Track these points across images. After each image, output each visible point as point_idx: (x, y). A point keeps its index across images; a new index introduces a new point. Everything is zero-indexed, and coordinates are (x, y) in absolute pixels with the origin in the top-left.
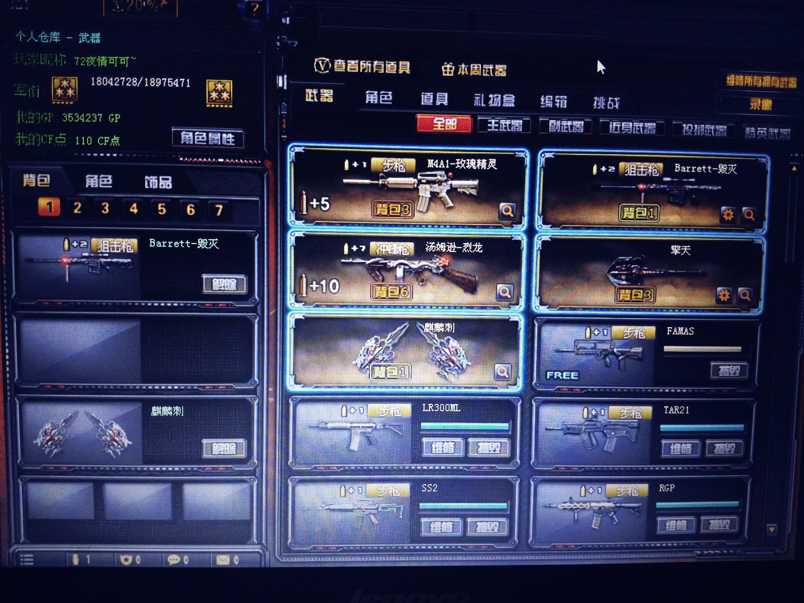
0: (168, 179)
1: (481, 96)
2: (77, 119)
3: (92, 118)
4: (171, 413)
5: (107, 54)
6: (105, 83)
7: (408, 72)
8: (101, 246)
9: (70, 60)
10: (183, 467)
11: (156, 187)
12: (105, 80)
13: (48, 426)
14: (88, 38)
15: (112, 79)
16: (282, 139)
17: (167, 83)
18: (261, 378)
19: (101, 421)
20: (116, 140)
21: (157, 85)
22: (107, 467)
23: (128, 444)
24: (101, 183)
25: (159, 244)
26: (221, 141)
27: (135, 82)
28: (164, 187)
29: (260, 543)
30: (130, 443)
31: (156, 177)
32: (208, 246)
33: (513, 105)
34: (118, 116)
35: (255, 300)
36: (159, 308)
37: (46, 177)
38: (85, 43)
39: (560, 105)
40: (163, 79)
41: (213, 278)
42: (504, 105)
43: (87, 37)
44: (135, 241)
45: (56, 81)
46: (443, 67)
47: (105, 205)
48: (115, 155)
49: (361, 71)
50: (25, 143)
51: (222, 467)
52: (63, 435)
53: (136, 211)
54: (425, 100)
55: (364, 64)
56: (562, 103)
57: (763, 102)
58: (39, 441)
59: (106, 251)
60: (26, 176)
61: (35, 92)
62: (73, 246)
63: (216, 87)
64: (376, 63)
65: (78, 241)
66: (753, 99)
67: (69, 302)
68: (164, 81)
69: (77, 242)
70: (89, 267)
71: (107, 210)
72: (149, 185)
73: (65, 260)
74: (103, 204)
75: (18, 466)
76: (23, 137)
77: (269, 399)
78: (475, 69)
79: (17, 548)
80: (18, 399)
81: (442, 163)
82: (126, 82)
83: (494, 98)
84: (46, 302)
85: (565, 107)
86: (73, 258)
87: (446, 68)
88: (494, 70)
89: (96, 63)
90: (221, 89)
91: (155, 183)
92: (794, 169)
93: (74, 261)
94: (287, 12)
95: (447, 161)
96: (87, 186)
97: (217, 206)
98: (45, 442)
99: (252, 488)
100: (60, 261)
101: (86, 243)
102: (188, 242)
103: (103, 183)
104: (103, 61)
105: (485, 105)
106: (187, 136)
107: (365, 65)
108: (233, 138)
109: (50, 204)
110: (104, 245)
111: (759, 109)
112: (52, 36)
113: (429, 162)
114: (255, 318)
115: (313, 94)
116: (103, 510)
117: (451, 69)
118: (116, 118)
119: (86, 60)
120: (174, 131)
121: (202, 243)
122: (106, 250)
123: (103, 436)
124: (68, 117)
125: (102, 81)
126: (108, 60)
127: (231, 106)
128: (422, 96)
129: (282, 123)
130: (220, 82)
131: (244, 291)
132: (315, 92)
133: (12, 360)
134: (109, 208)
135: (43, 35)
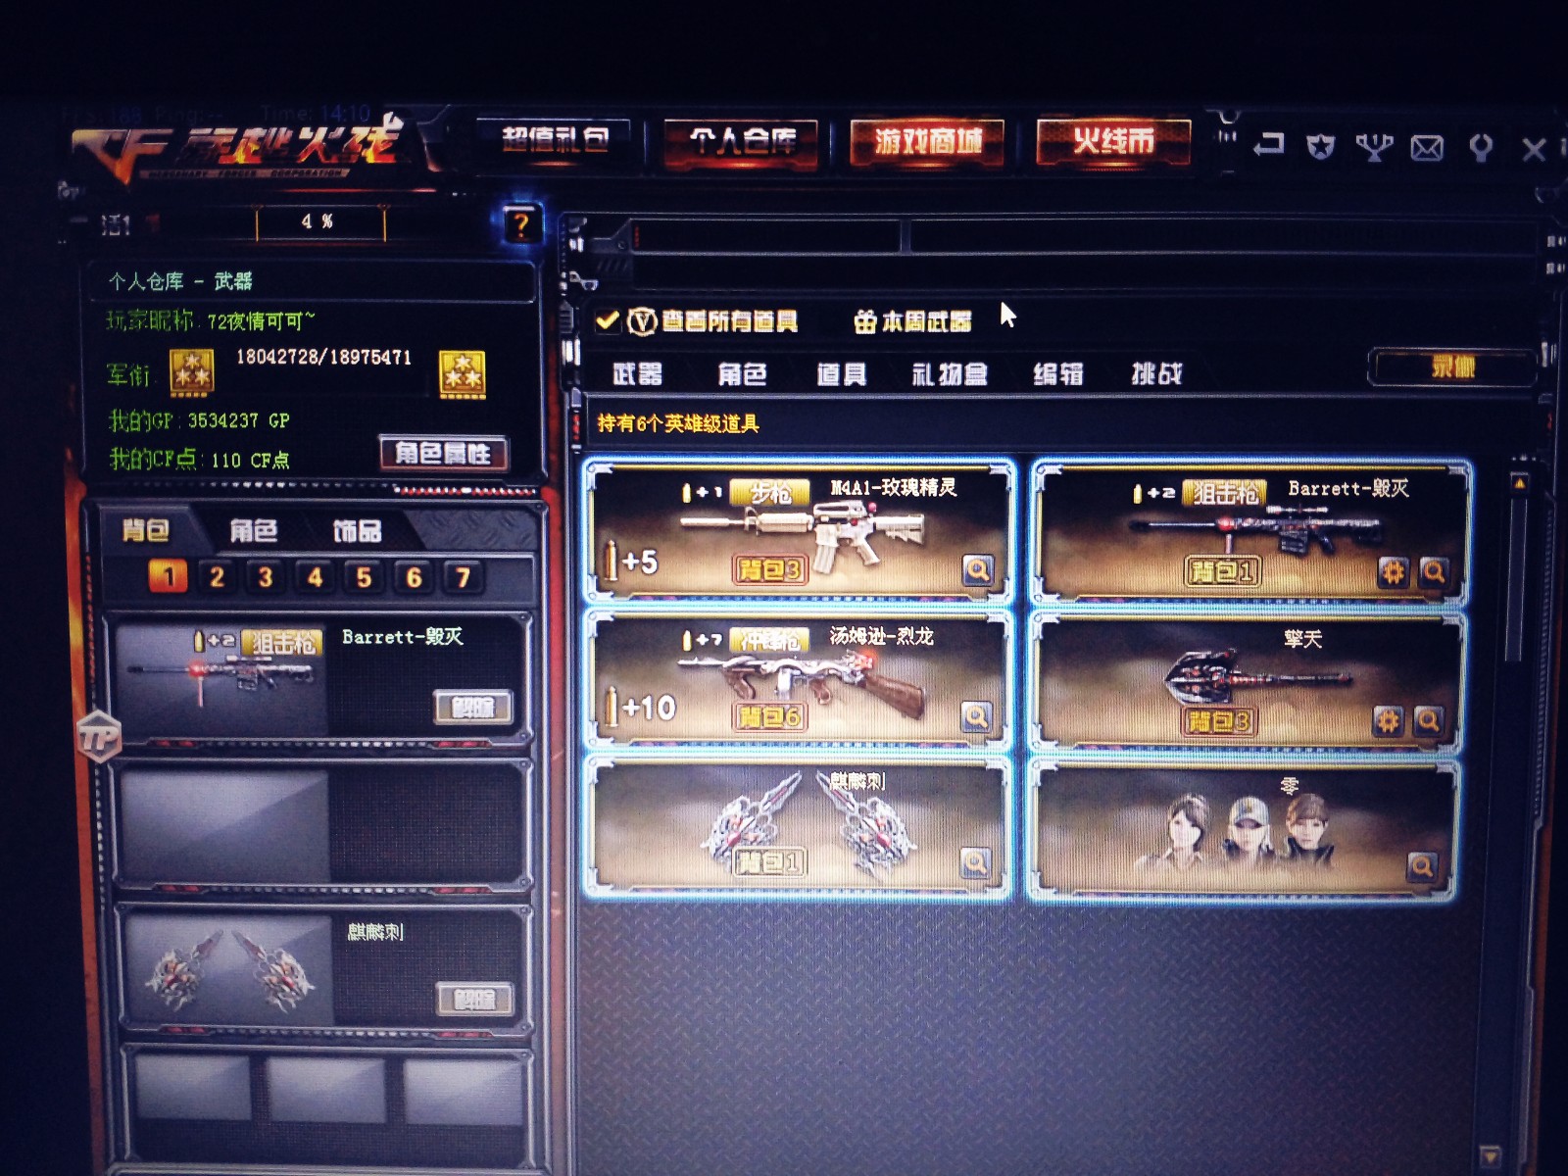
0: (373, 525)
1: (925, 368)
2: (213, 423)
3: (240, 421)
4: (382, 936)
5: (265, 308)
6: (261, 358)
7: (794, 329)
8: (259, 643)
9: (200, 319)
10: (404, 1031)
11: (354, 539)
12: (261, 354)
13: (170, 957)
14: (231, 281)
15: (273, 351)
16: (571, 450)
17: (370, 358)
18: (537, 873)
19: (261, 949)
20: (282, 459)
21: (353, 363)
22: (273, 1029)
23: (309, 990)
24: (257, 534)
25: (359, 639)
26: (467, 457)
27: (314, 357)
28: (367, 540)
29: (541, 1167)
30: (312, 987)
31: (354, 522)
32: (444, 640)
33: (984, 383)
34: (285, 417)
35: (528, 735)
36: (361, 752)
37: (163, 524)
38: (225, 290)
39: (1070, 381)
40: (363, 351)
41: (453, 697)
42: (967, 383)
43: (229, 280)
44: (316, 636)
45: (177, 357)
46: (856, 319)
47: (265, 573)
48: (281, 485)
49: (711, 330)
50: (126, 465)
51: (470, 1031)
52: (198, 973)
53: (318, 582)
54: (825, 376)
55: (717, 318)
56: (1073, 377)
57: (1457, 362)
58: (155, 983)
59: (267, 653)
60: (128, 524)
61: (139, 376)
62: (211, 643)
63: (456, 363)
64: (736, 314)
65: (219, 634)
66: (1437, 358)
67: (205, 742)
68: (365, 354)
69: (217, 637)
70: (239, 680)
71: (268, 581)
72: (341, 536)
73: (197, 669)
74: (262, 570)
75: (119, 1024)
76: (122, 456)
77: (553, 911)
78: (915, 321)
79: (121, 1169)
80: (119, 909)
81: (857, 485)
82: (298, 357)
83: (949, 371)
84: (164, 741)
85: (1080, 383)
86: (211, 664)
87: (861, 320)
88: (948, 322)
89: (245, 324)
90: (466, 368)
91: (352, 532)
92: (1520, 484)
93: (212, 670)
94: (577, 230)
95: (867, 483)
96: (233, 540)
97: (460, 570)
98: (165, 985)
99: (524, 1070)
100: (187, 670)
101: (232, 639)
102: (409, 635)
103: (262, 534)
104: (257, 320)
105: (932, 384)
106: (406, 450)
107: (719, 319)
108: (487, 452)
109: (169, 571)
110: (264, 641)
111: (1449, 375)
112: (170, 280)
113: (834, 487)
114: (528, 766)
115: (626, 371)
116: (266, 1103)
117: (870, 320)
118: (283, 421)
119: (228, 319)
120: (385, 442)
121: (434, 636)
122: (267, 650)
123: (265, 974)
124: (199, 419)
125: (256, 355)
126: (266, 318)
127: (483, 397)
128: (820, 370)
129: (571, 423)
130: (464, 355)
131: (507, 719)
132: (630, 367)
133: (107, 842)
134: (272, 577)
135: (155, 278)
